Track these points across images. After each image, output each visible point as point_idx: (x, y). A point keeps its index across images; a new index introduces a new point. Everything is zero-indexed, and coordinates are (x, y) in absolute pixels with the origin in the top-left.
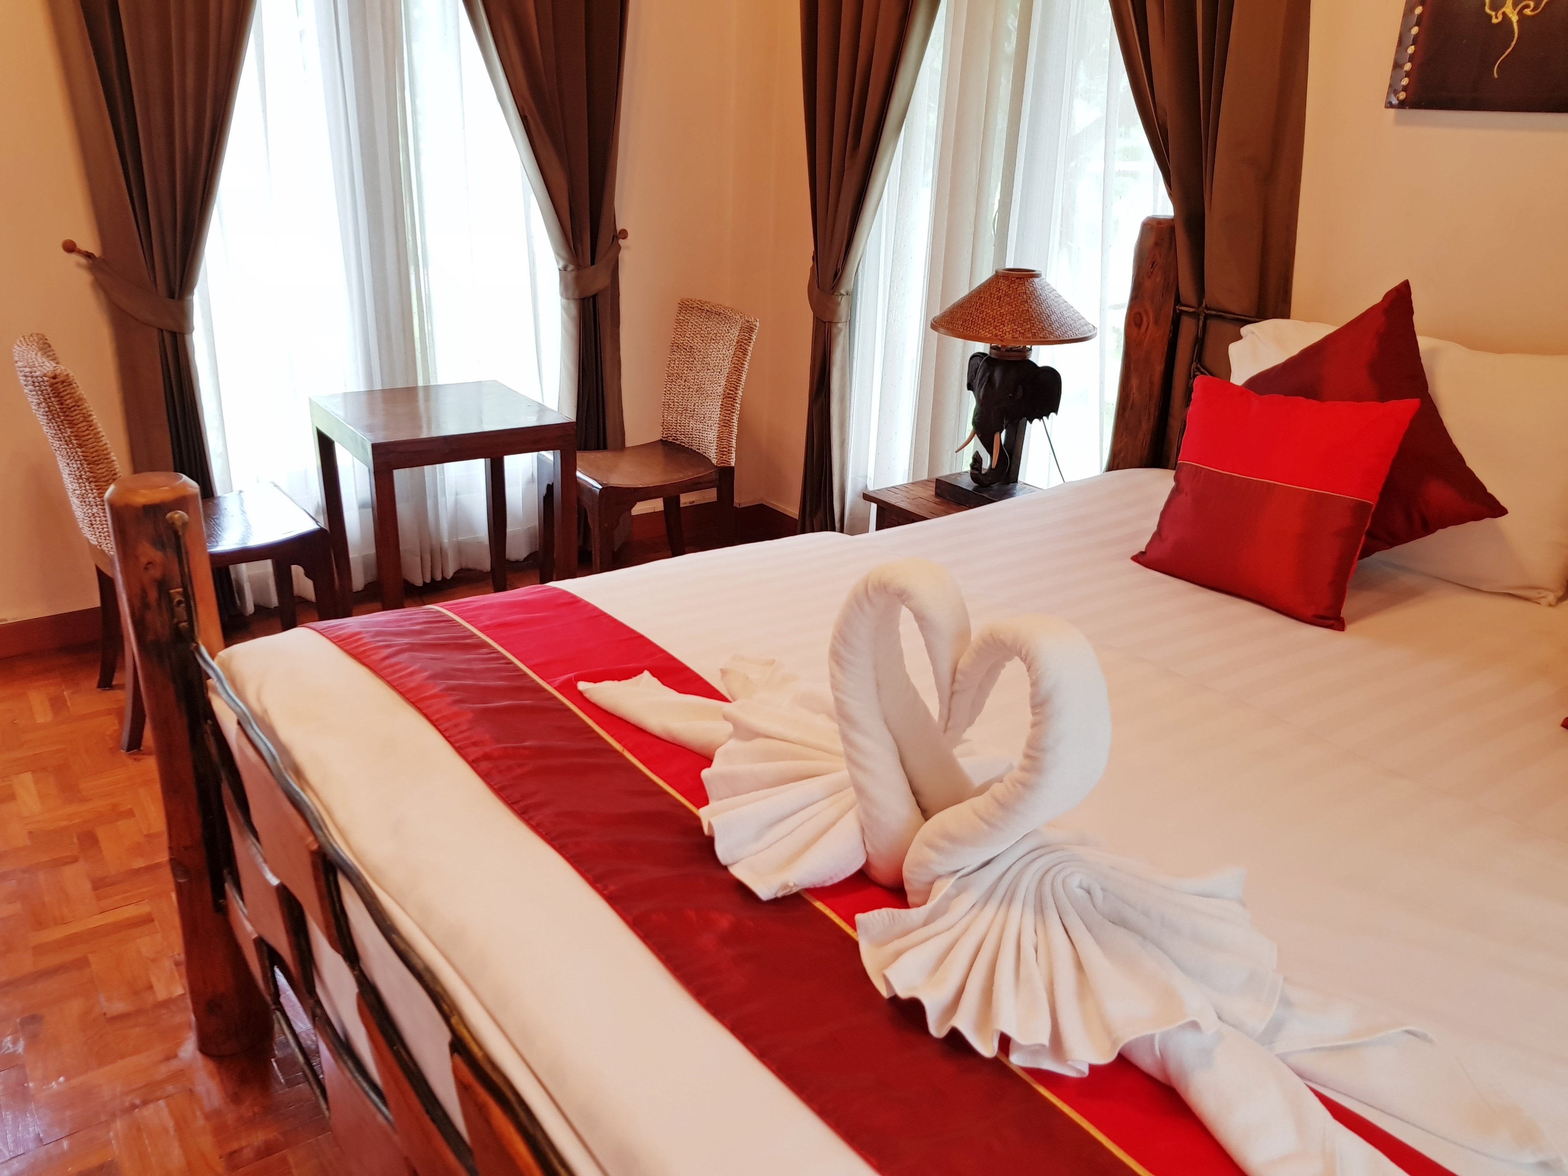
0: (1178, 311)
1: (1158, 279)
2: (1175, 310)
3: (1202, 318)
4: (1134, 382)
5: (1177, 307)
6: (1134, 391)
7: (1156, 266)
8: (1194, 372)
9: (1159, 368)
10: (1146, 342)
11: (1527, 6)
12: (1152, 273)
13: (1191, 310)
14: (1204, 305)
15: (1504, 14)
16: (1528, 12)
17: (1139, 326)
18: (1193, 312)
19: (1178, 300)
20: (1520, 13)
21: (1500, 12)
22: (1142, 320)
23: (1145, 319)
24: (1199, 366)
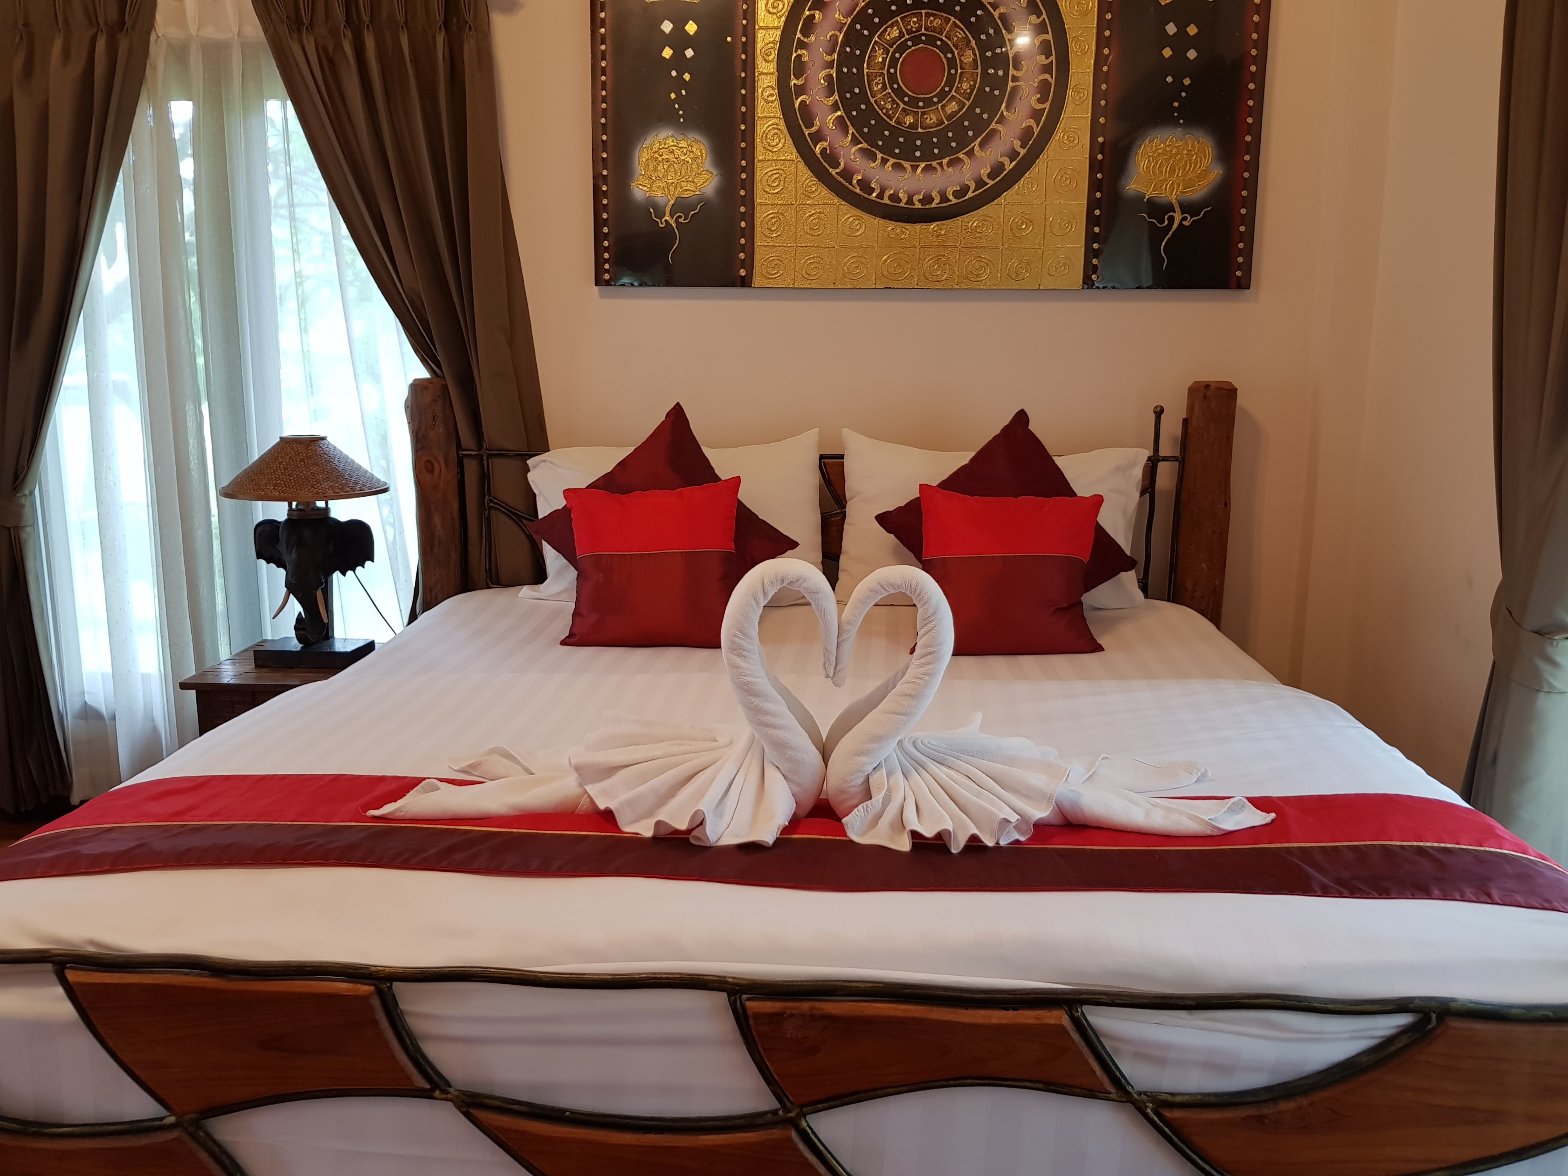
0: (461, 455)
1: (441, 430)
2: (458, 455)
3: (485, 458)
4: (437, 520)
5: (460, 452)
6: (439, 529)
7: (437, 419)
8: (488, 504)
9: (456, 505)
10: (441, 484)
11: (681, 217)
12: (435, 424)
13: (475, 453)
14: (485, 447)
15: (666, 221)
16: (681, 220)
17: (431, 471)
18: (477, 454)
19: (459, 446)
20: (676, 221)
21: (663, 220)
22: (433, 467)
23: (436, 465)
24: (491, 498)
